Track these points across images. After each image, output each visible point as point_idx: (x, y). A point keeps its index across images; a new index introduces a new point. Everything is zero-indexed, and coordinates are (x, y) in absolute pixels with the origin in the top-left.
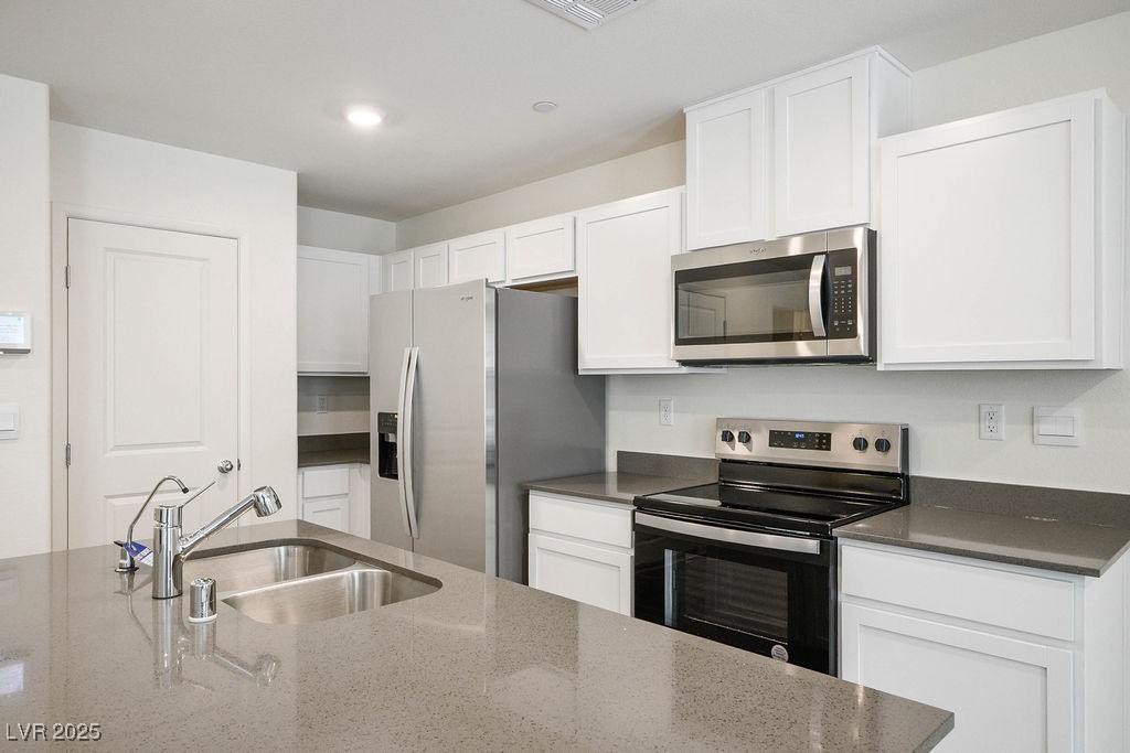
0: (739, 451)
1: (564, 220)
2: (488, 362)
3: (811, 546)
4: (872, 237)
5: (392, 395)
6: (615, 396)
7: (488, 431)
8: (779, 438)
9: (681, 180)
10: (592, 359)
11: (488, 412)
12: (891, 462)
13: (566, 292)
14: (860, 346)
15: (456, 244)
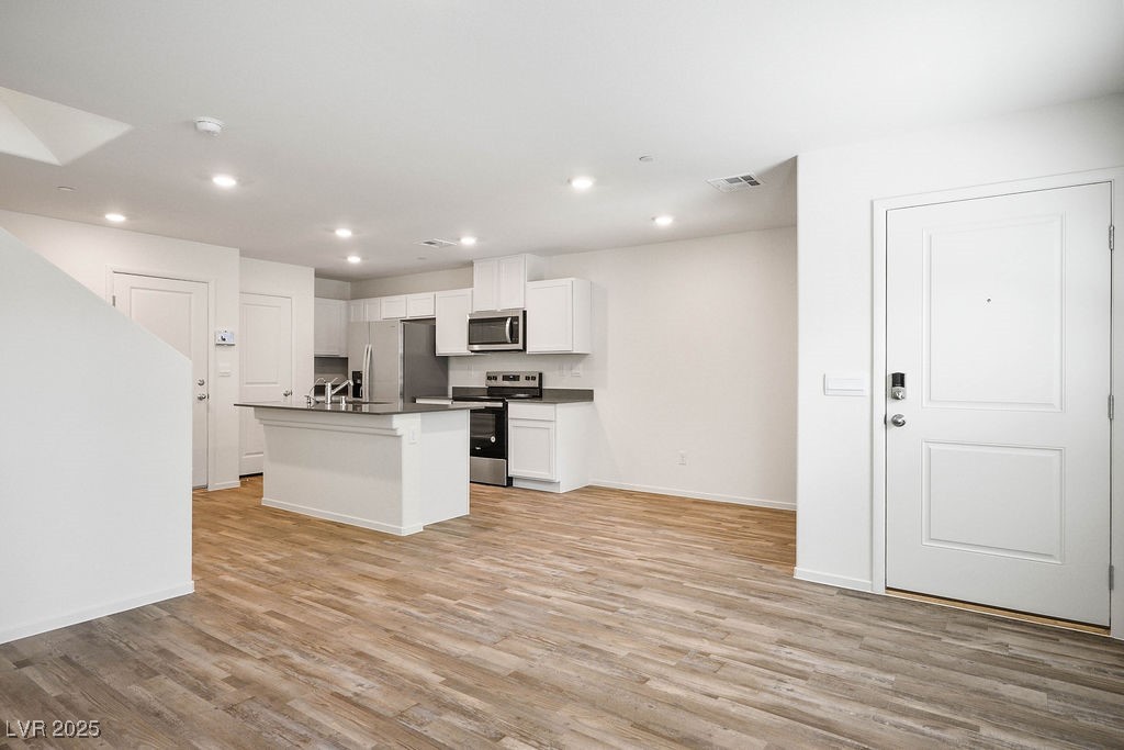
0: (493, 383)
1: (431, 295)
2: (401, 351)
3: (500, 405)
4: (525, 313)
5: (360, 363)
6: (452, 365)
7: (400, 382)
8: (506, 378)
9: (472, 285)
10: (441, 350)
11: (400, 373)
12: (535, 384)
13: (431, 322)
14: (520, 346)
15: (384, 299)
